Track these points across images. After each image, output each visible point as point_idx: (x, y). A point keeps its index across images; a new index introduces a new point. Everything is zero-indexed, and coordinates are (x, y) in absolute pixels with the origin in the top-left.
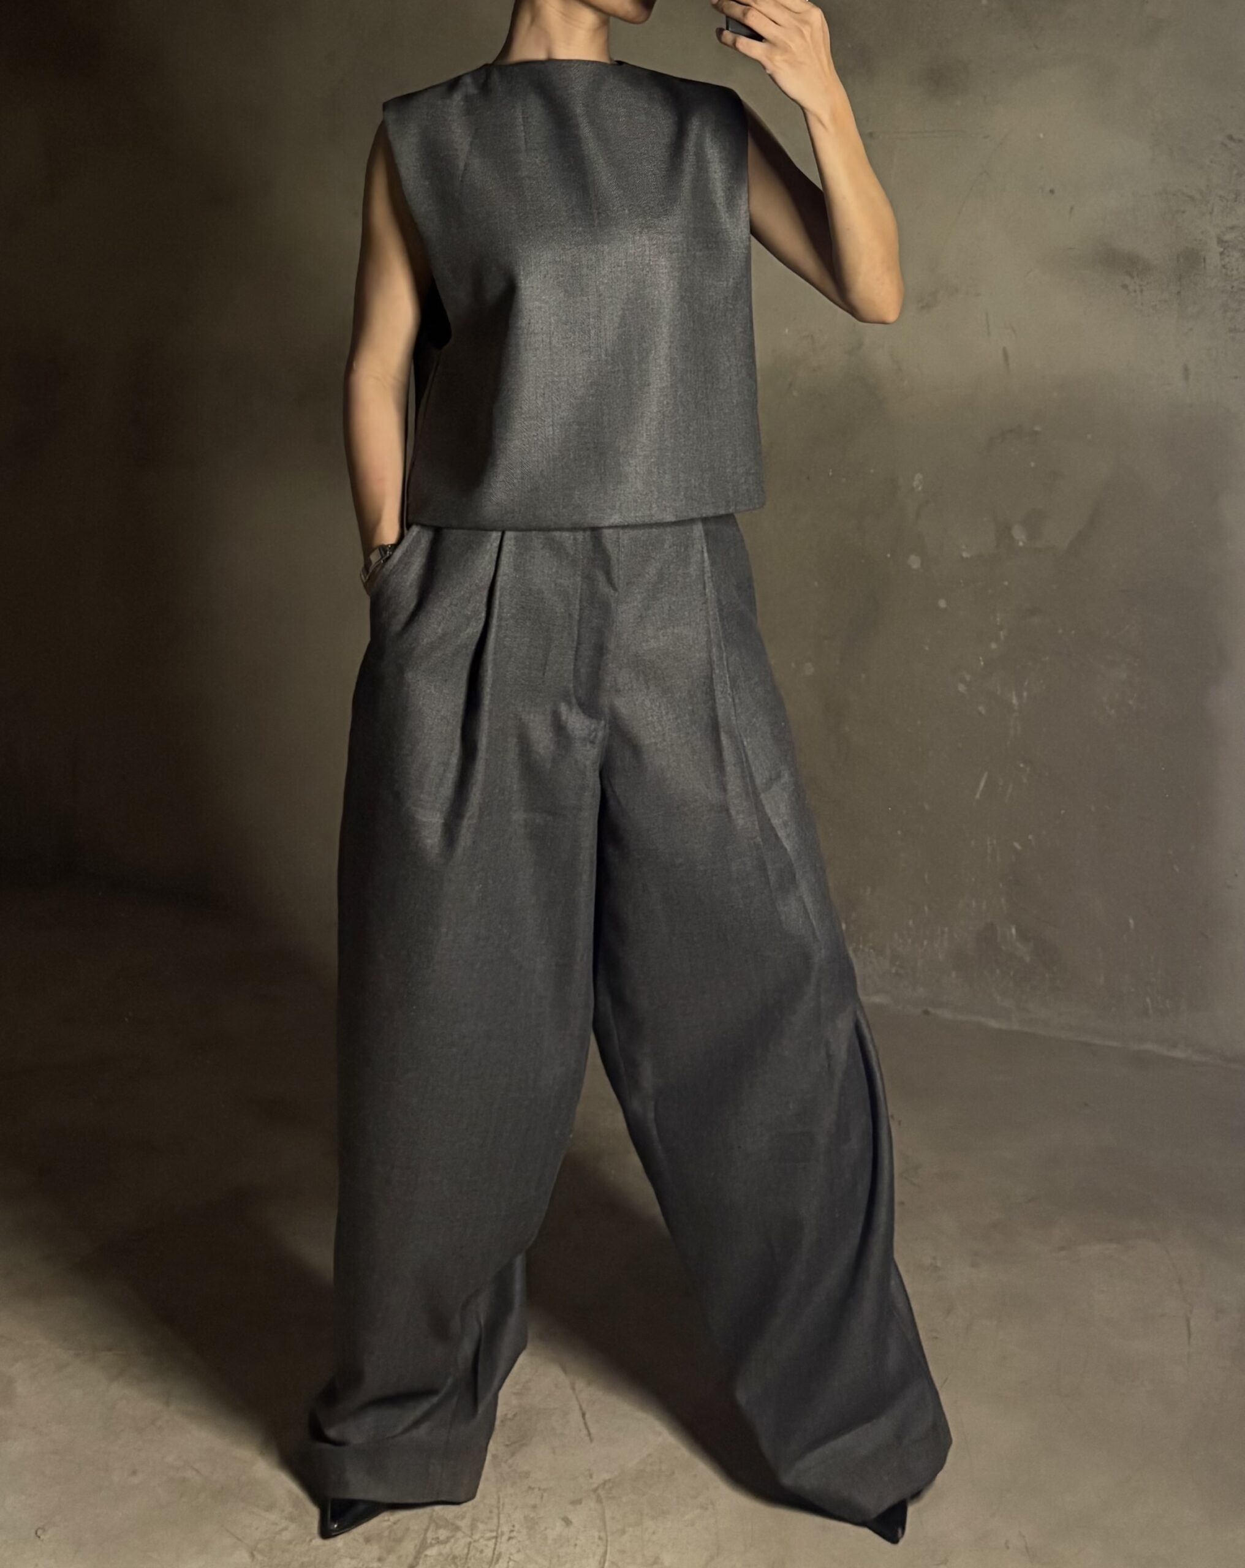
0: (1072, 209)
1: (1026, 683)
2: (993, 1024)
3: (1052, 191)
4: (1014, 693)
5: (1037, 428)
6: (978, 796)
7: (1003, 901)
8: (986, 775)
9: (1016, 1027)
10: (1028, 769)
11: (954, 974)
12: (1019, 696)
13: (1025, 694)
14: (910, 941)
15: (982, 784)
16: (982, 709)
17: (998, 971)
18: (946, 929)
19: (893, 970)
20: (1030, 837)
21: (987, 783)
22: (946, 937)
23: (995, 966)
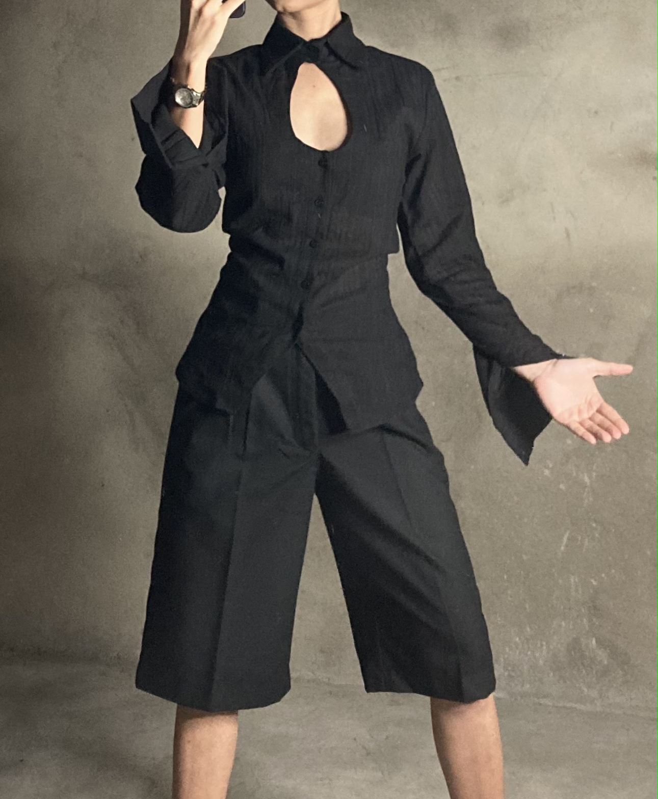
0: (612, 124)
1: (594, 467)
2: (582, 707)
3: (596, 113)
4: (585, 474)
5: (594, 284)
6: (562, 548)
7: (585, 620)
8: (567, 532)
9: (598, 709)
10: (599, 528)
11: (552, 674)
12: (590, 478)
13: (594, 474)
14: (518, 652)
15: (565, 540)
16: (562, 487)
17: (584, 671)
18: (544, 643)
19: (506, 673)
20: (603, 575)
21: (569, 539)
22: (544, 647)
23: (581, 667)
